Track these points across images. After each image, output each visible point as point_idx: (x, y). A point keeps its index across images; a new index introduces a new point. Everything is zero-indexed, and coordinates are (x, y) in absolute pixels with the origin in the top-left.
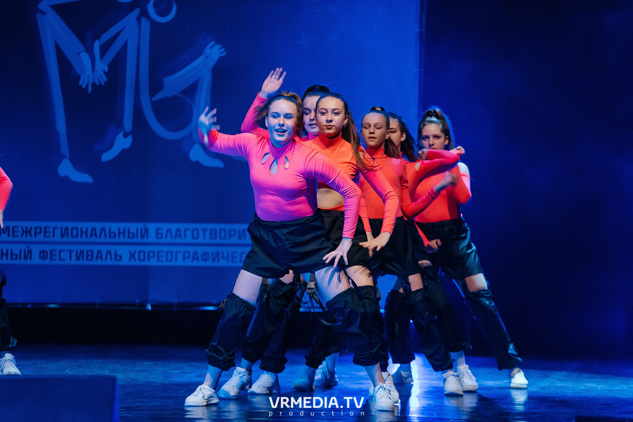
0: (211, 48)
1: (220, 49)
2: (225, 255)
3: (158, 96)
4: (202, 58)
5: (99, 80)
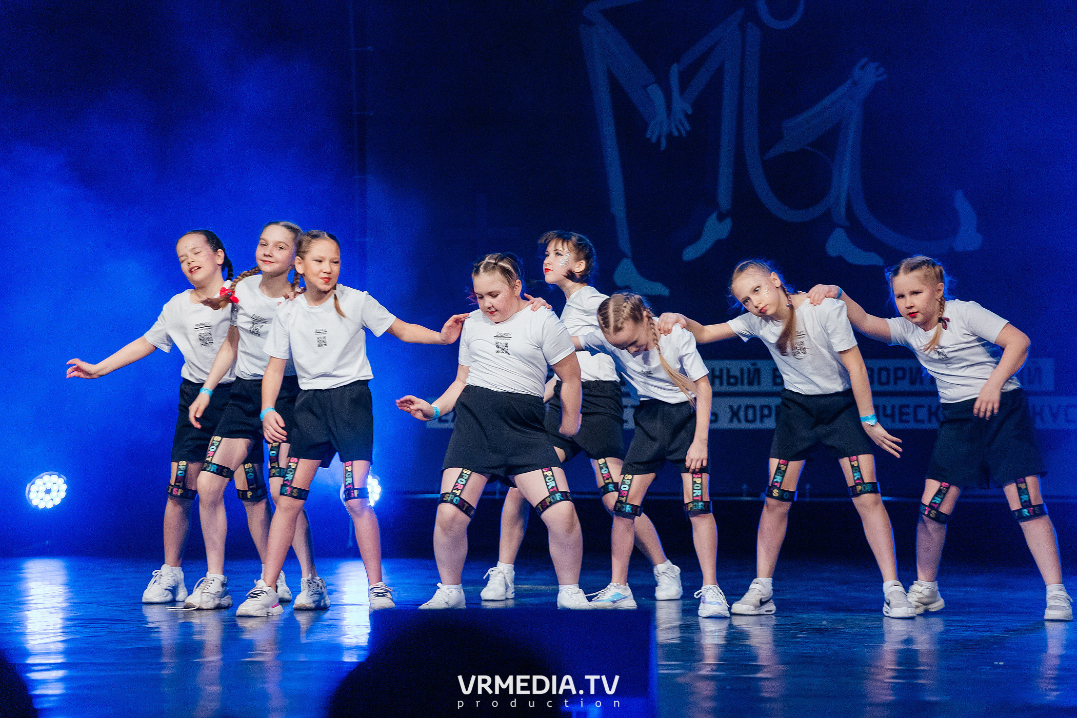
0: (862, 68)
1: (877, 69)
2: (889, 411)
3: (777, 150)
4: (849, 83)
5: (678, 129)
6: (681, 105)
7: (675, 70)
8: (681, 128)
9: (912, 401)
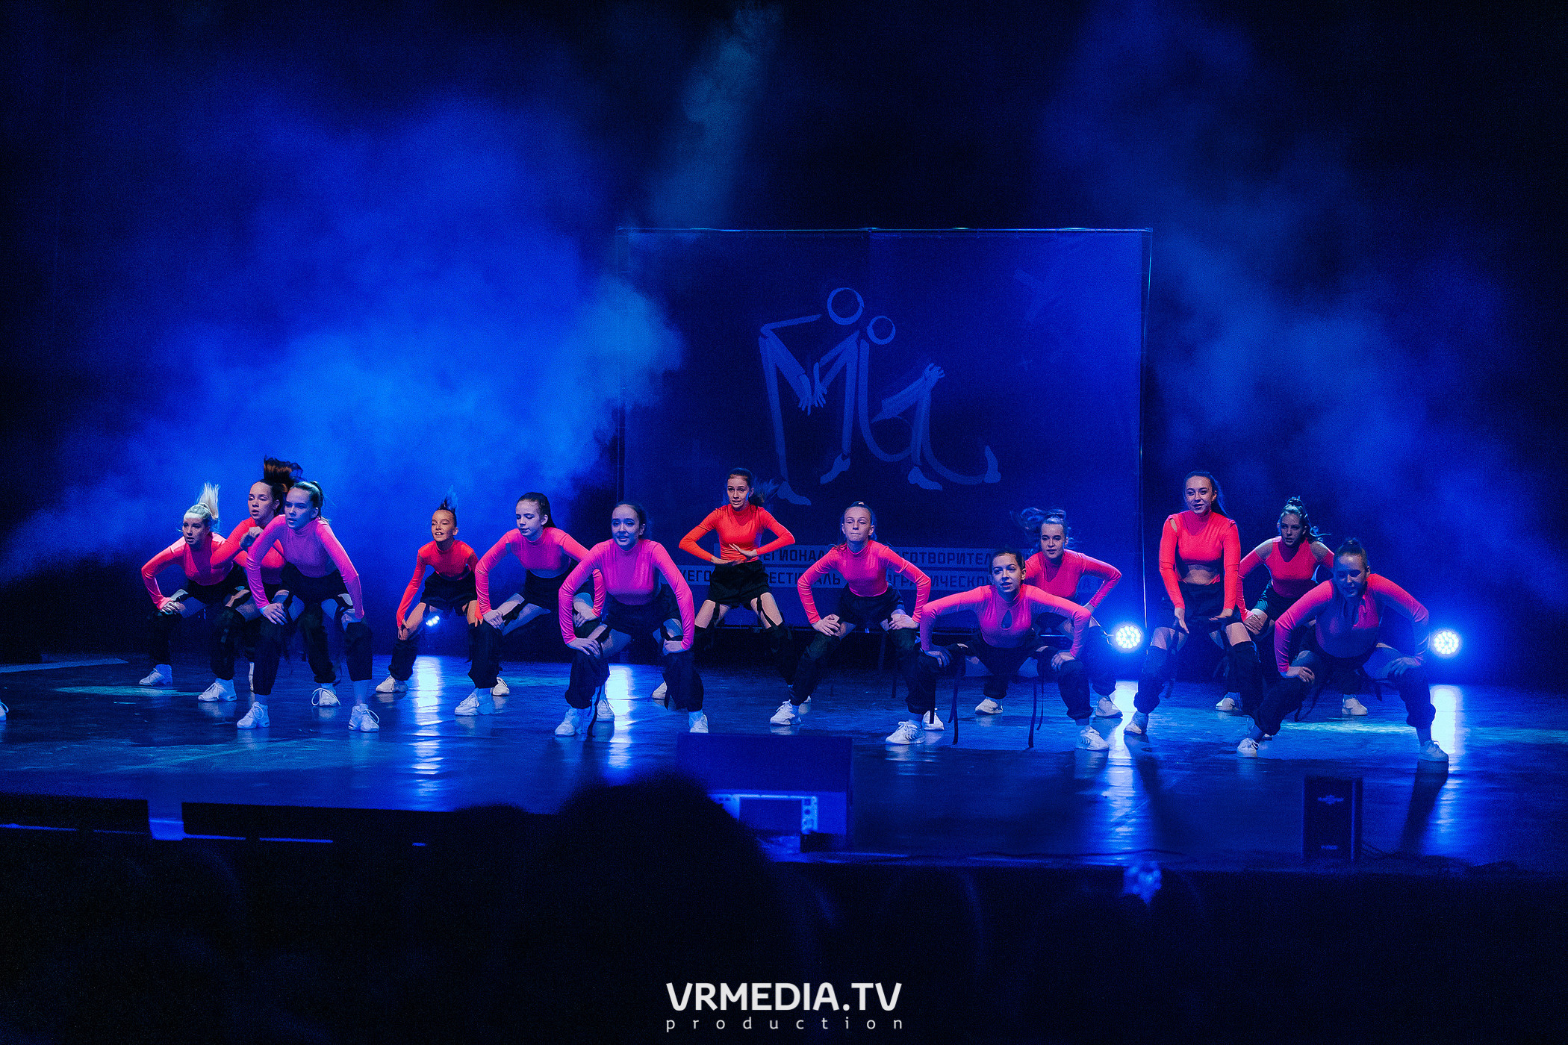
0: (930, 370)
1: (939, 371)
2: (944, 580)
3: (876, 419)
4: (921, 380)
5: (818, 403)
6: (821, 388)
7: (817, 366)
8: (820, 402)
9: (957, 573)
